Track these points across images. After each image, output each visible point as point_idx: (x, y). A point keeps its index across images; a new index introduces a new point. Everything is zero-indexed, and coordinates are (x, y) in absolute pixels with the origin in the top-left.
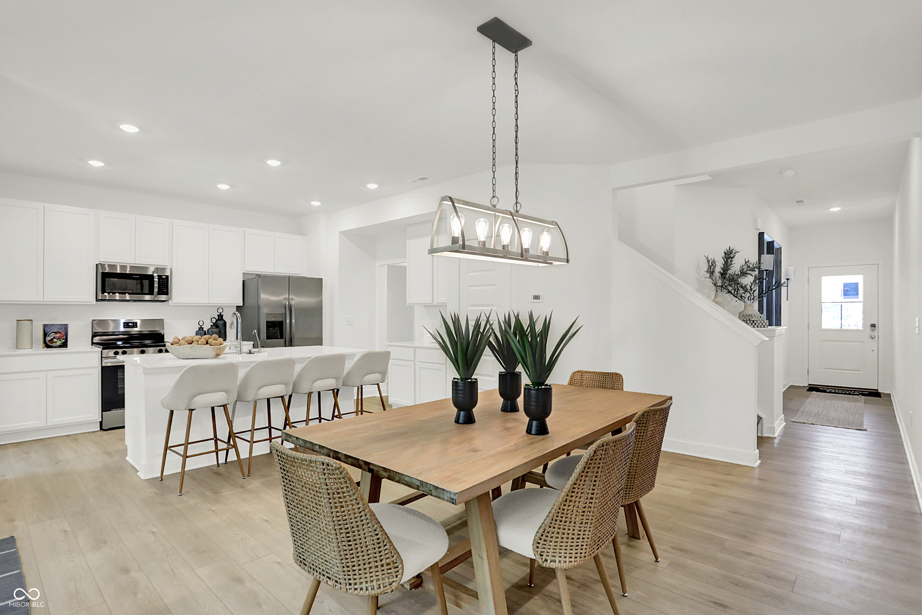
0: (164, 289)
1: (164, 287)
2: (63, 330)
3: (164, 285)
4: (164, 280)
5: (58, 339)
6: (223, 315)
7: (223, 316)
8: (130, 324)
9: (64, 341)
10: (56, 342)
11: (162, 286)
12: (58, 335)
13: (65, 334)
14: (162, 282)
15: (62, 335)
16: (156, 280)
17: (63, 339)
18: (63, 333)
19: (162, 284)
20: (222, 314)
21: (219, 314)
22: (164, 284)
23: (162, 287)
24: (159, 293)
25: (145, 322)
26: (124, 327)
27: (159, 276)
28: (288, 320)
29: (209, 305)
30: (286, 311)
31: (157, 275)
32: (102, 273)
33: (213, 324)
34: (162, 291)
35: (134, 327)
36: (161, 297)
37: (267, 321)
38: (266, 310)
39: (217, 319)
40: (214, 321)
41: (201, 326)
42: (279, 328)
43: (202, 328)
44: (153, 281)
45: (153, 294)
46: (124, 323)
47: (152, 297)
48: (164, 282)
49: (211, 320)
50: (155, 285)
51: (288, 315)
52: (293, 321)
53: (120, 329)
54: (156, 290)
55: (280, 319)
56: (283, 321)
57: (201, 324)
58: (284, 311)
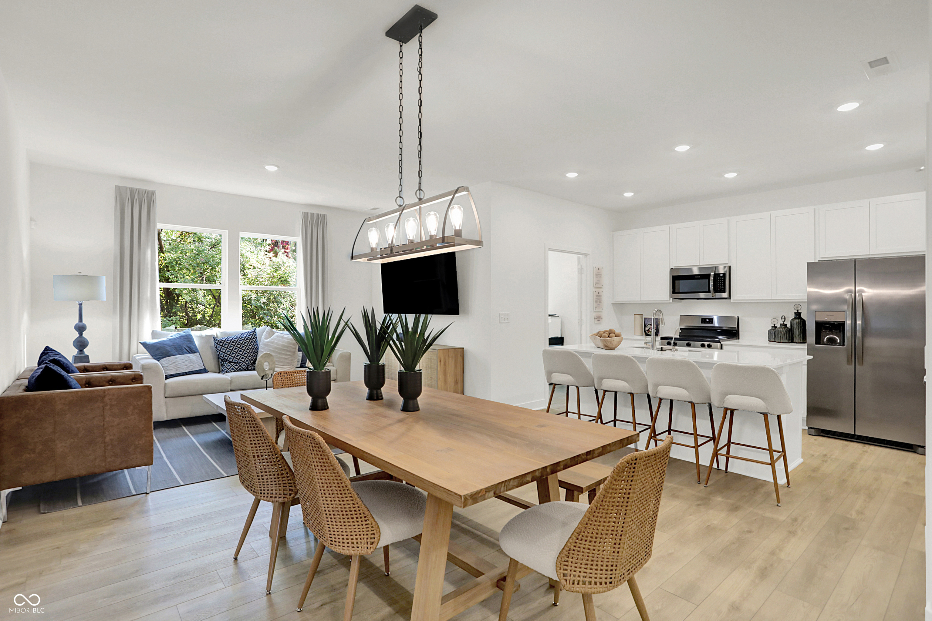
0: (722, 287)
1: (722, 285)
2: (655, 323)
4: (721, 278)
5: (652, 329)
7: (802, 314)
8: (707, 320)
11: (720, 283)
12: (652, 327)
15: (654, 327)
16: (712, 278)
17: (655, 330)
19: (720, 282)
20: (799, 311)
21: (796, 311)
22: (722, 282)
23: (720, 285)
24: (716, 291)
25: (721, 318)
26: (702, 323)
27: (715, 275)
28: (849, 321)
29: (772, 301)
30: (848, 308)
31: (713, 274)
32: (673, 276)
33: (782, 323)
34: (720, 289)
35: (710, 323)
36: (718, 295)
37: (816, 321)
38: (814, 307)
39: (794, 317)
40: (783, 320)
41: (774, 325)
42: (840, 331)
43: (775, 327)
44: (707, 280)
45: (709, 292)
46: (702, 319)
47: (709, 295)
48: (721, 280)
49: (782, 318)
50: (712, 284)
51: (849, 313)
52: (859, 322)
53: (699, 324)
54: (712, 288)
55: (840, 319)
56: (844, 322)
57: (775, 323)
58: (845, 307)
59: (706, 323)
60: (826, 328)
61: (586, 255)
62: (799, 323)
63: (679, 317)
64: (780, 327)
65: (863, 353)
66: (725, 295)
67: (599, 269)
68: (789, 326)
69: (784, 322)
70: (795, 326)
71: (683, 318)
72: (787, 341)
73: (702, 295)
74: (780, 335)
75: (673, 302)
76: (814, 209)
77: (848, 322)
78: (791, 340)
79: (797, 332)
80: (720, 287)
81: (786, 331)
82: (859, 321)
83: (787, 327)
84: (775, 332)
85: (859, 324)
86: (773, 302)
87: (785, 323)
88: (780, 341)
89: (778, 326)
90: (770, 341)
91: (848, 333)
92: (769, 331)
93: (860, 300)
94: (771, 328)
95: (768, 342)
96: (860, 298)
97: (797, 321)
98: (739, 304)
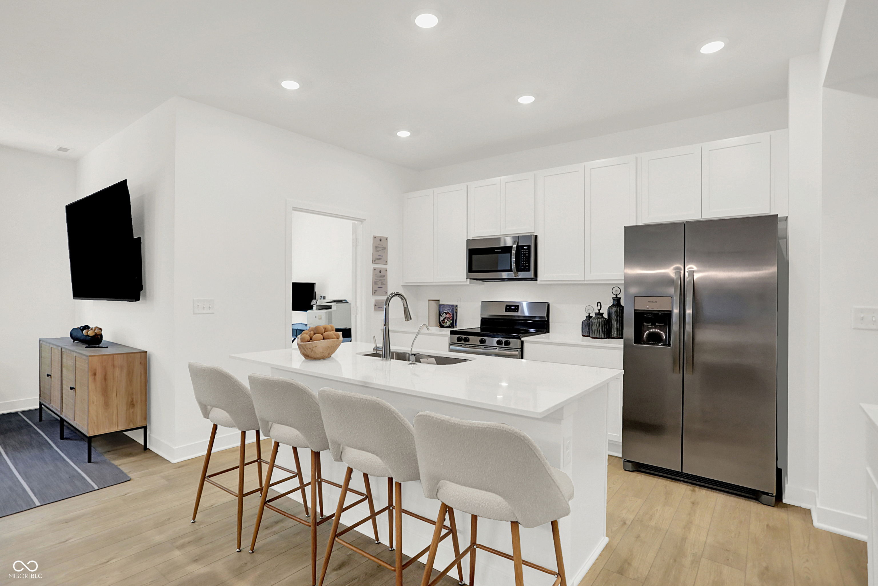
0: (526, 263)
1: (526, 261)
2: (451, 311)
3: (526, 259)
4: (526, 251)
5: (448, 319)
6: (620, 298)
8: (513, 307)
9: (451, 322)
10: (446, 322)
11: (523, 259)
12: (448, 316)
13: (452, 315)
14: (523, 254)
15: (450, 316)
16: (514, 252)
17: (451, 320)
18: (451, 314)
19: (523, 256)
20: (618, 296)
21: (615, 296)
22: (526, 256)
23: (523, 261)
24: (519, 269)
26: (506, 311)
27: (518, 247)
28: (677, 309)
29: (586, 282)
30: (675, 291)
31: (515, 246)
32: (469, 249)
33: (598, 312)
34: (523, 266)
35: (515, 311)
36: (521, 275)
37: (635, 310)
38: (633, 290)
39: (612, 304)
40: (599, 307)
41: (589, 314)
42: (665, 325)
43: (590, 317)
44: (510, 254)
45: (511, 270)
46: (507, 306)
47: (512, 275)
48: (526, 254)
49: (597, 305)
50: (513, 260)
51: (676, 299)
52: (689, 311)
53: (502, 312)
54: (514, 265)
55: (665, 308)
56: (671, 311)
57: (590, 312)
58: (671, 290)
59: (511, 311)
60: (648, 320)
61: (362, 221)
62: (617, 312)
63: (480, 303)
64: (595, 318)
65: (693, 351)
66: (531, 274)
67: (381, 240)
68: (606, 316)
69: (599, 310)
70: (613, 316)
71: (485, 305)
72: (603, 337)
73: (504, 275)
74: (595, 327)
75: (470, 283)
76: (636, 158)
77: (676, 311)
78: (608, 335)
79: (615, 323)
80: (524, 264)
81: (602, 323)
82: (689, 309)
83: (603, 317)
84: (589, 323)
85: (689, 314)
86: (587, 284)
87: (601, 312)
88: (594, 336)
89: (593, 315)
90: (583, 336)
91: (675, 328)
92: (582, 323)
93: (690, 281)
94: (585, 319)
95: (582, 336)
96: (690, 278)
97: (615, 309)
98: (549, 286)
